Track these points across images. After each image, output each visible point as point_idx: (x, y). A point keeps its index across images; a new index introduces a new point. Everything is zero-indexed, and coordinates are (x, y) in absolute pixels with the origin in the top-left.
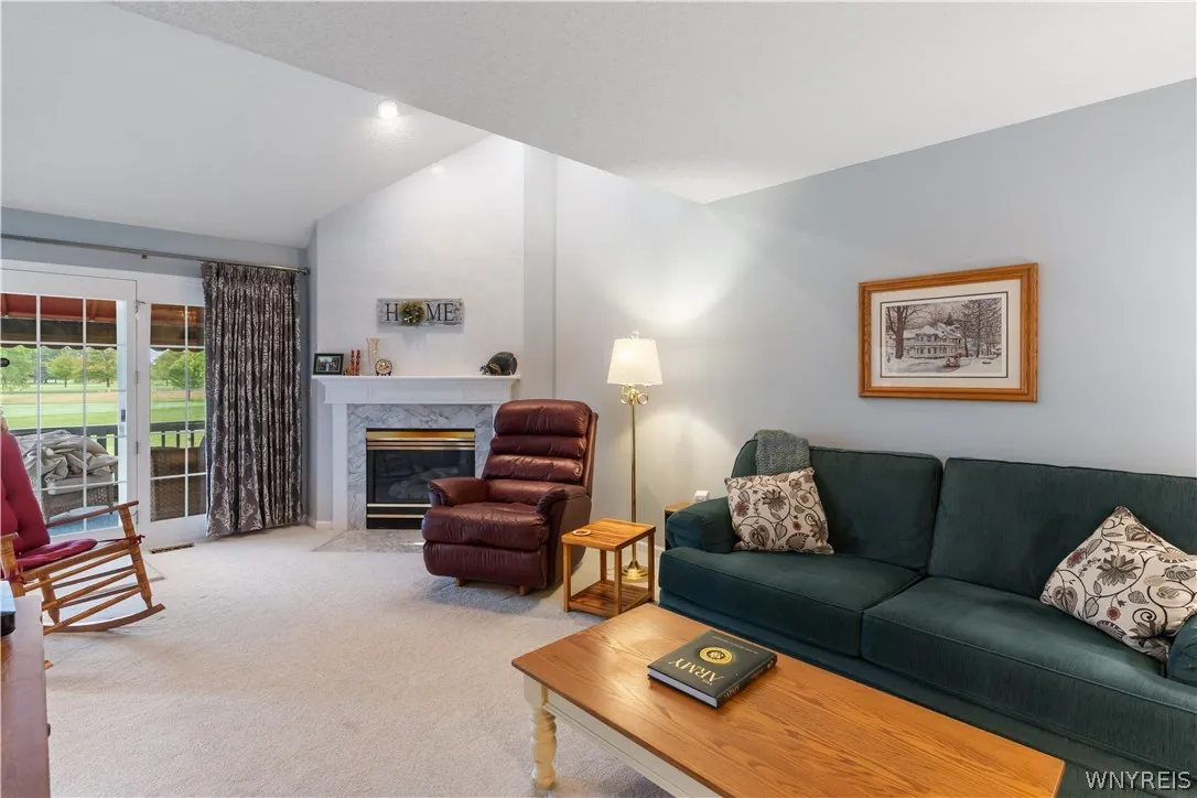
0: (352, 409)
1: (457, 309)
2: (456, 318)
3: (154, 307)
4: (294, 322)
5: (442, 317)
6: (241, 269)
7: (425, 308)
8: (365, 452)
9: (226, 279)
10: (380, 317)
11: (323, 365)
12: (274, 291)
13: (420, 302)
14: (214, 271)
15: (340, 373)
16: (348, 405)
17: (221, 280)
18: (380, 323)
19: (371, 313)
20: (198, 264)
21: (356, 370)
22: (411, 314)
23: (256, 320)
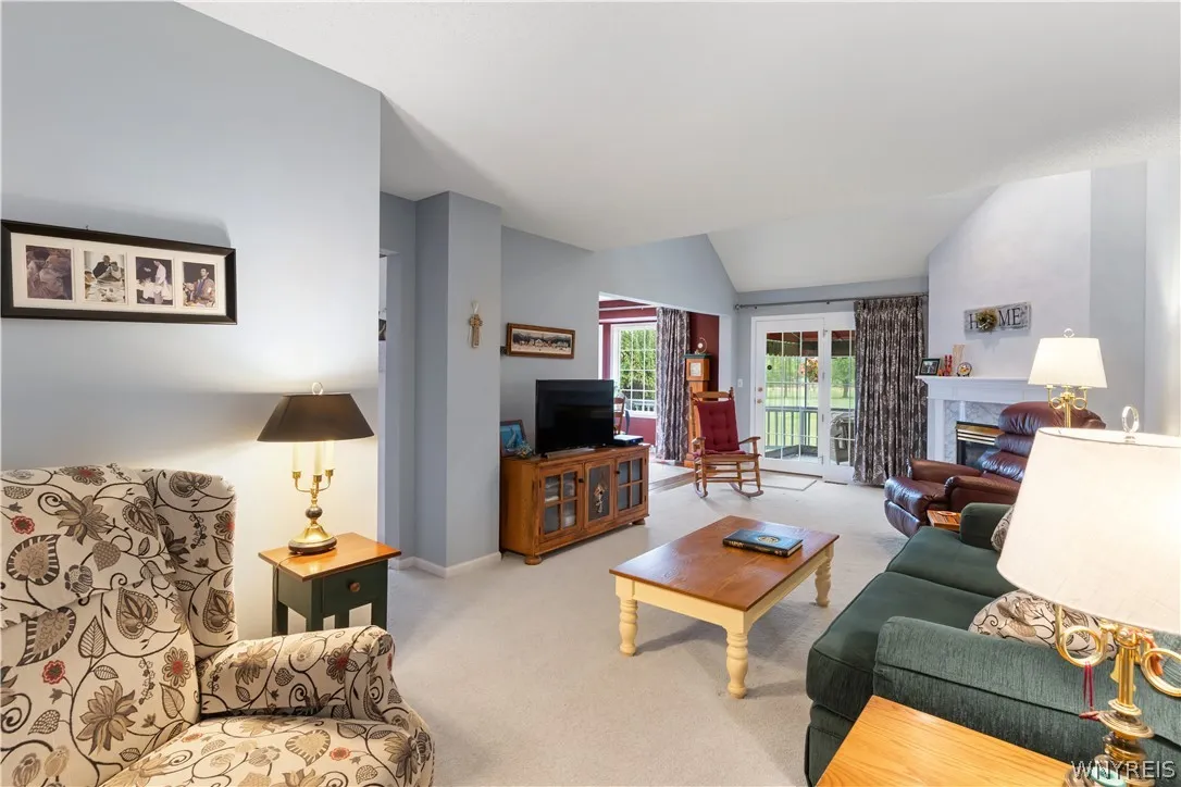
0: (948, 404)
1: (1023, 313)
2: (1022, 321)
3: (833, 332)
4: (917, 336)
5: (1011, 322)
6: (879, 301)
7: (998, 314)
8: (955, 441)
9: (869, 309)
10: (966, 327)
11: (926, 368)
12: (901, 314)
13: (992, 310)
14: (864, 305)
15: (935, 375)
16: (945, 401)
17: (866, 311)
18: (966, 331)
19: (960, 322)
20: (852, 303)
21: (947, 373)
22: (987, 322)
23: (888, 335)
